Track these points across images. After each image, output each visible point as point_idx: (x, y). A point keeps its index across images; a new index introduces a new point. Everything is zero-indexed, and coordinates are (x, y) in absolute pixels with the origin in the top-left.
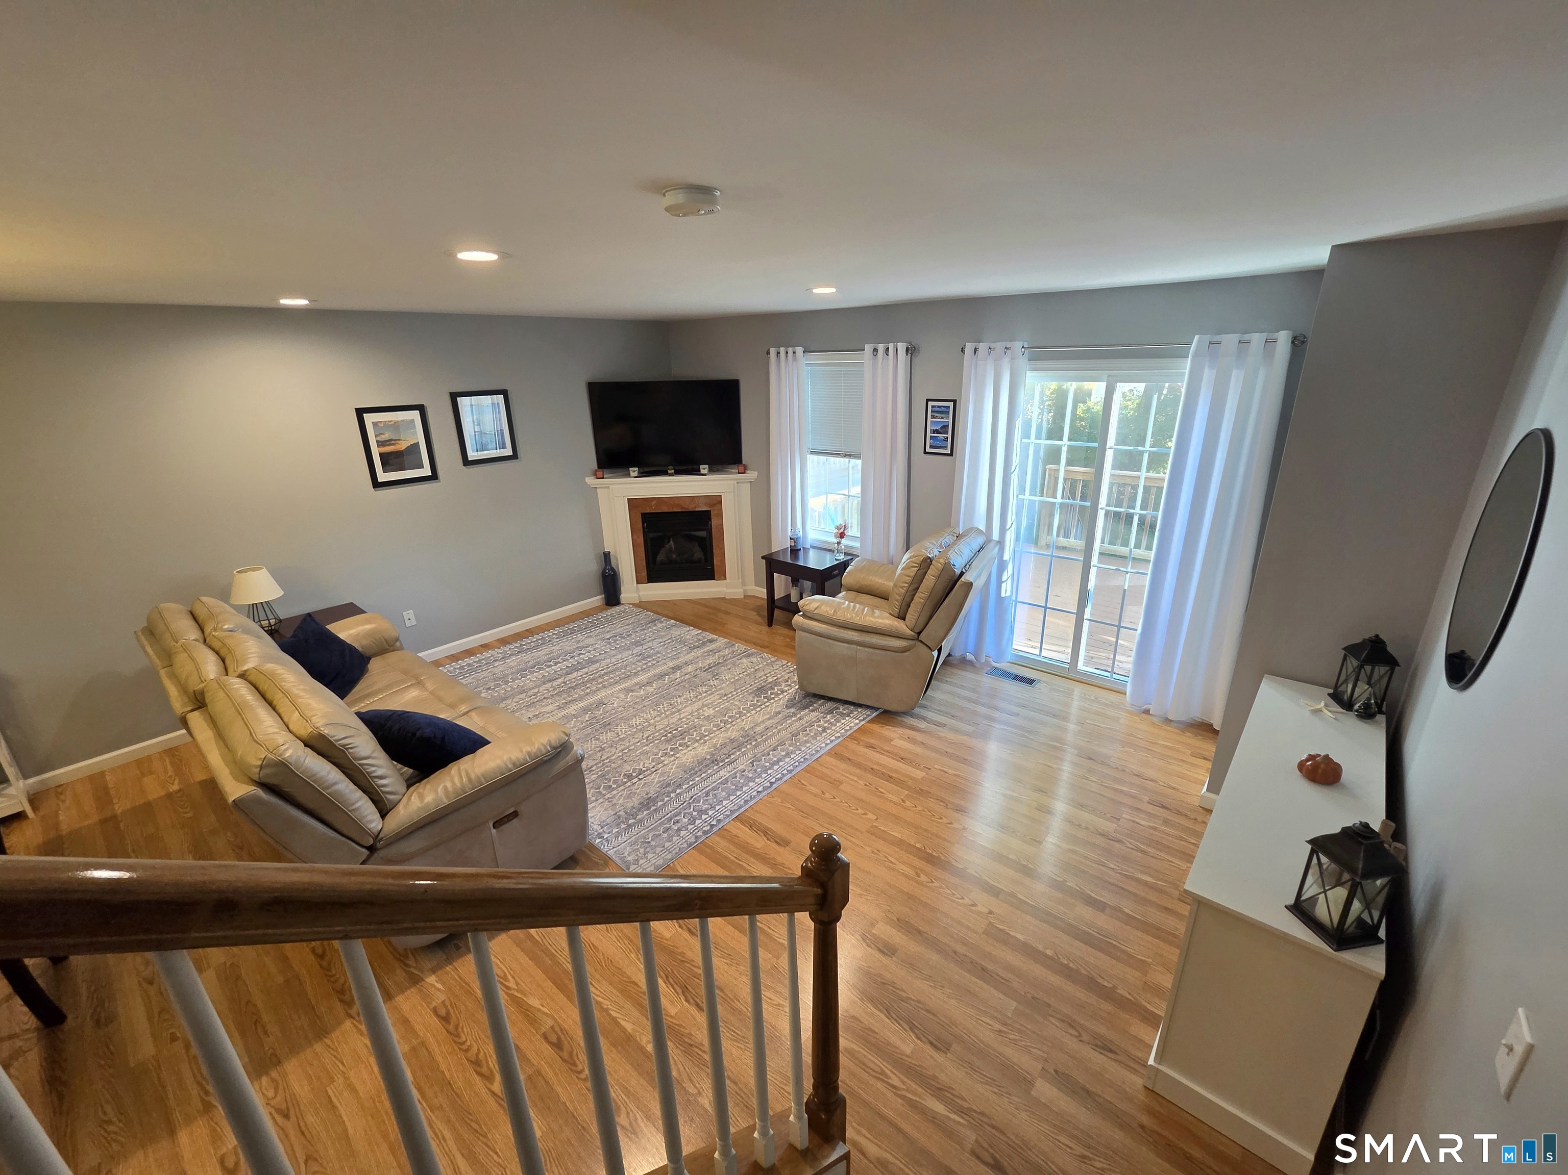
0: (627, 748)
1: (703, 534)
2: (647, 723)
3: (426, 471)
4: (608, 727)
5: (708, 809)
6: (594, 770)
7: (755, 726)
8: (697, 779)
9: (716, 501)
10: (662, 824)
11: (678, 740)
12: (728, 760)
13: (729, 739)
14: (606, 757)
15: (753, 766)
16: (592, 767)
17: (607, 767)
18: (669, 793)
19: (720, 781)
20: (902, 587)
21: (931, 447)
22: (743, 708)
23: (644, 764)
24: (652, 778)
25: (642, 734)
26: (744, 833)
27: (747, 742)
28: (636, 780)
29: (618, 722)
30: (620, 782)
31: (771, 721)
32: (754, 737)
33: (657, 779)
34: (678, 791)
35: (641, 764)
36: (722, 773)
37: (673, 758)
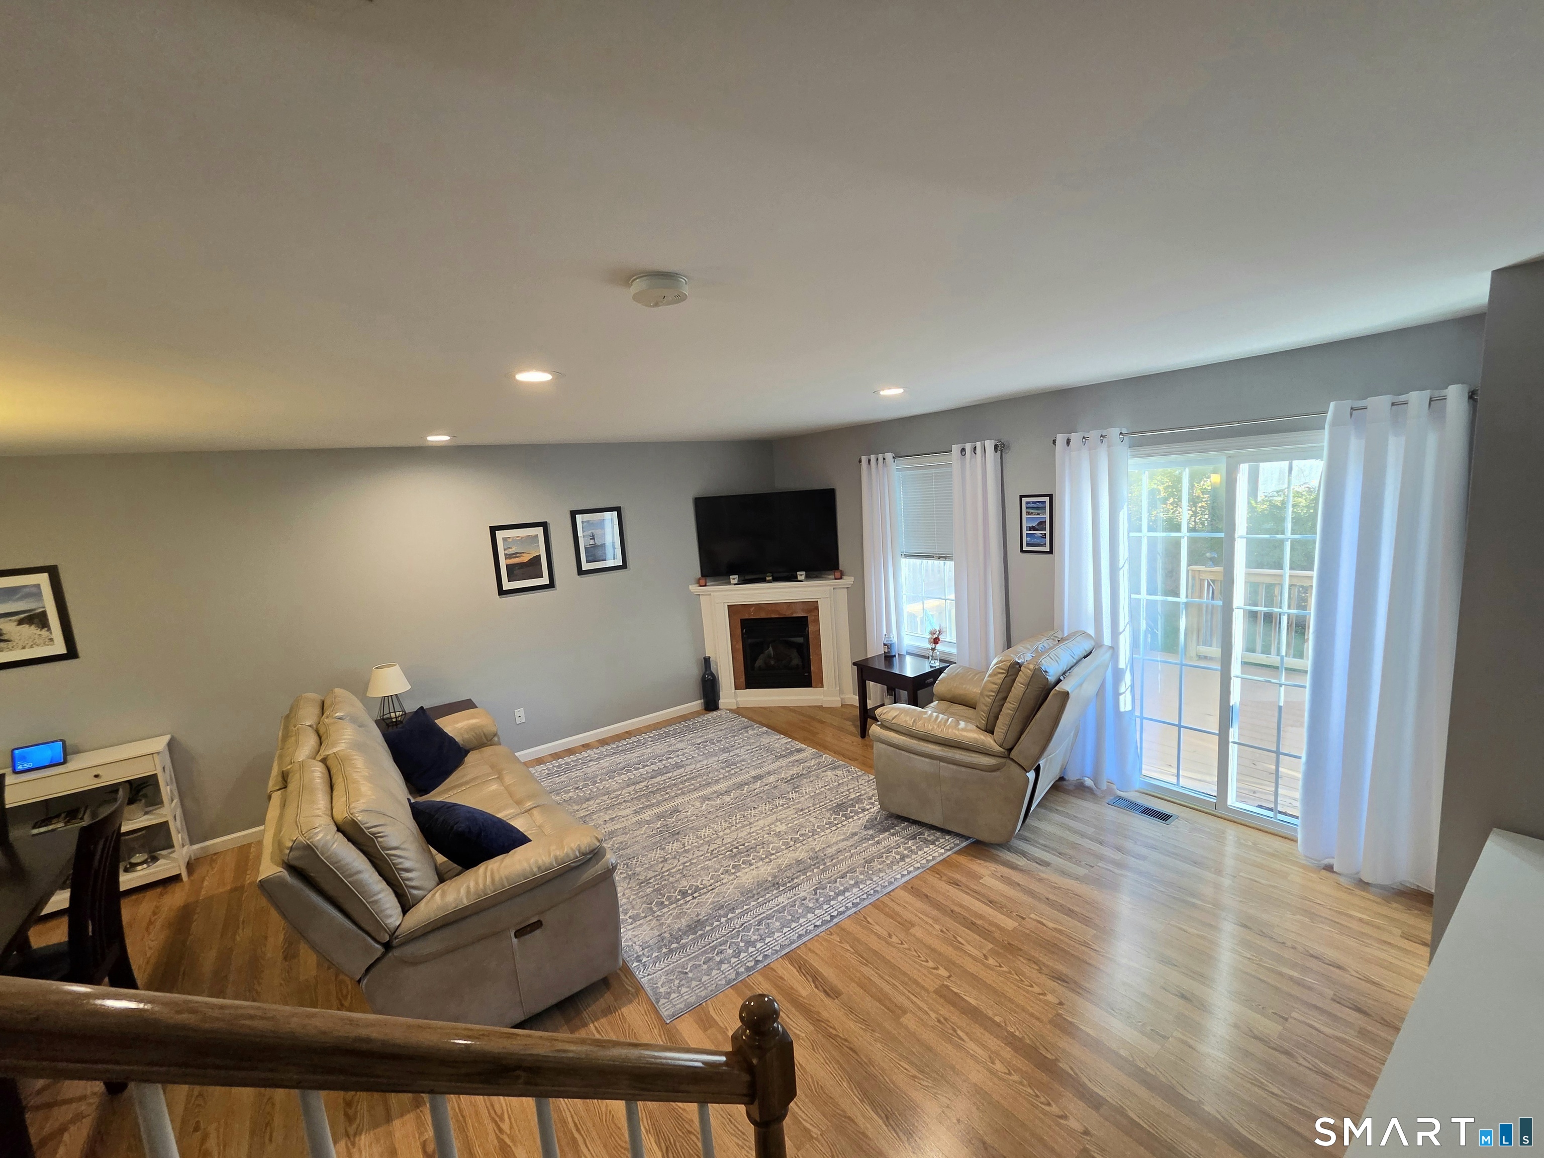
0: (690, 861)
1: (800, 640)
2: (715, 835)
3: (545, 580)
4: (676, 836)
5: (756, 941)
6: (652, 883)
7: (827, 847)
8: (753, 903)
9: (813, 607)
10: (705, 952)
11: (743, 857)
12: (790, 885)
13: (796, 860)
14: (666, 870)
15: (816, 894)
16: (650, 879)
17: (665, 880)
18: (720, 916)
19: (776, 908)
20: (988, 696)
21: (1028, 545)
22: (818, 826)
23: (702, 881)
24: (707, 897)
25: (707, 847)
26: (790, 975)
27: (814, 865)
28: (690, 898)
29: (687, 832)
30: (673, 899)
31: (845, 843)
32: (823, 860)
33: (711, 900)
34: (730, 915)
35: (699, 881)
36: (780, 899)
37: (733, 876)
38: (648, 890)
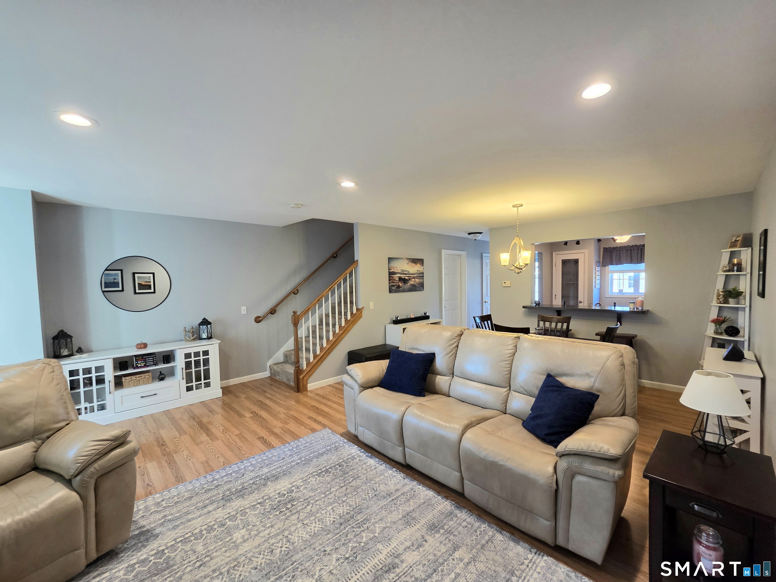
0: (326, 496)
2: (305, 523)
4: (342, 520)
6: (351, 477)
8: (284, 468)
10: (313, 446)
11: (284, 500)
12: (257, 479)
14: (343, 488)
16: (353, 480)
17: (342, 480)
18: (305, 460)
23: (316, 480)
24: (313, 470)
25: (313, 508)
28: (323, 470)
29: (332, 527)
30: (334, 469)
33: (310, 469)
34: (299, 461)
35: (318, 480)
36: (267, 470)
37: (294, 484)
38: (351, 473)
